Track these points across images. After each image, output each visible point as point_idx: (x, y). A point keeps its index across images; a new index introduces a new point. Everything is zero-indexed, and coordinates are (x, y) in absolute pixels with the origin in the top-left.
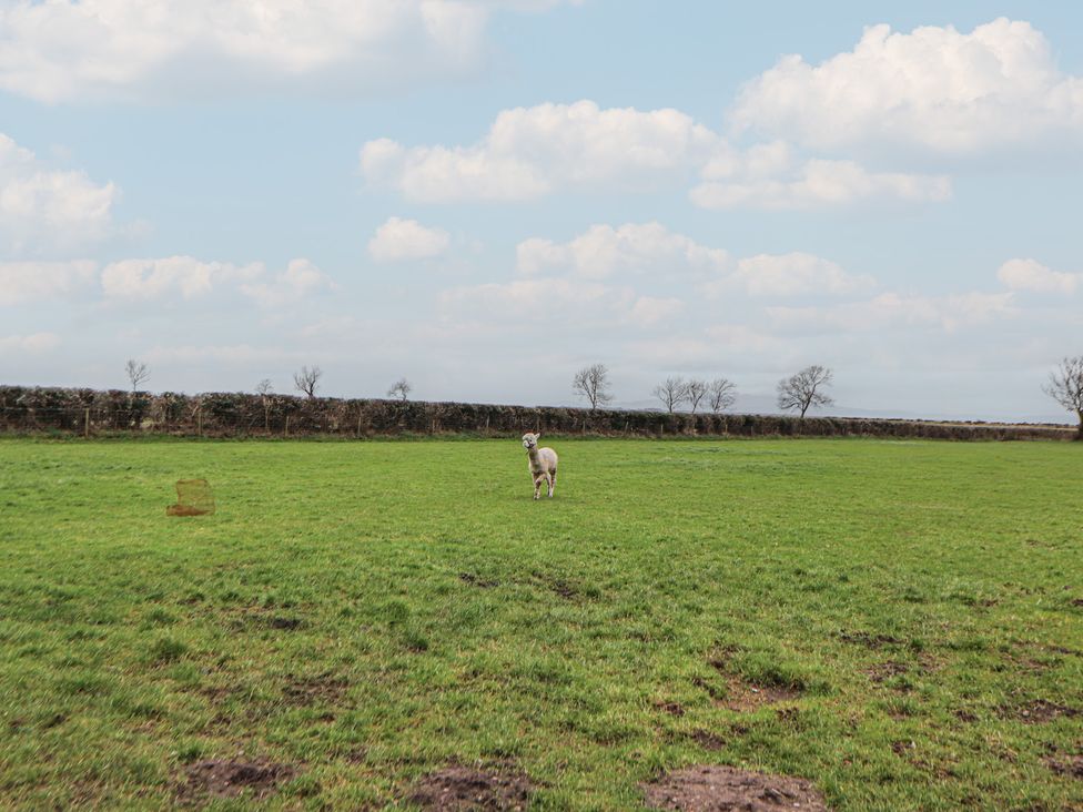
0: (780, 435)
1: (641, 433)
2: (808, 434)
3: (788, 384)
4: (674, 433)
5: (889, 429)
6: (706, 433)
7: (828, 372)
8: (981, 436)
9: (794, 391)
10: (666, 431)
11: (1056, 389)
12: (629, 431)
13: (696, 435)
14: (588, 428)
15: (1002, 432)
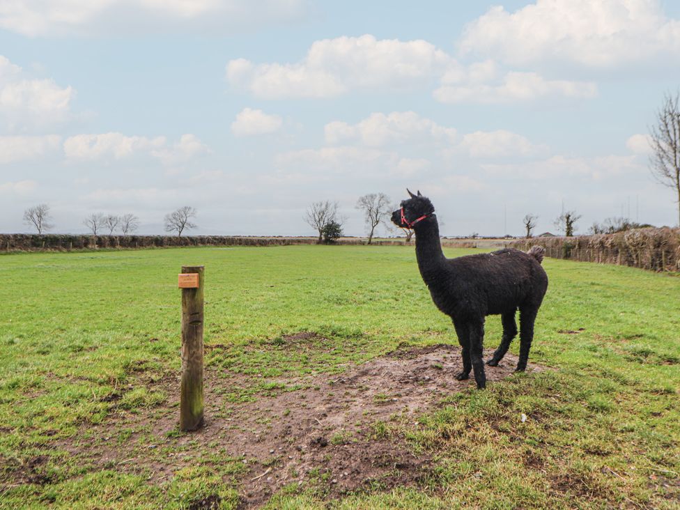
0: (155, 247)
1: (55, 248)
2: (173, 245)
3: (171, 217)
4: (81, 248)
5: (222, 241)
6: (104, 247)
7: (194, 209)
8: (273, 244)
9: (174, 221)
10: (75, 246)
11: (309, 219)
12: (46, 247)
13: (97, 248)
14: (13, 246)
15: (284, 241)
